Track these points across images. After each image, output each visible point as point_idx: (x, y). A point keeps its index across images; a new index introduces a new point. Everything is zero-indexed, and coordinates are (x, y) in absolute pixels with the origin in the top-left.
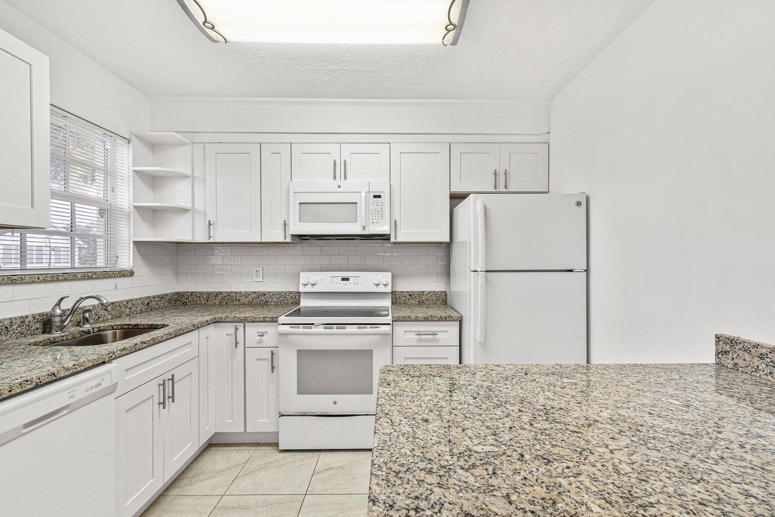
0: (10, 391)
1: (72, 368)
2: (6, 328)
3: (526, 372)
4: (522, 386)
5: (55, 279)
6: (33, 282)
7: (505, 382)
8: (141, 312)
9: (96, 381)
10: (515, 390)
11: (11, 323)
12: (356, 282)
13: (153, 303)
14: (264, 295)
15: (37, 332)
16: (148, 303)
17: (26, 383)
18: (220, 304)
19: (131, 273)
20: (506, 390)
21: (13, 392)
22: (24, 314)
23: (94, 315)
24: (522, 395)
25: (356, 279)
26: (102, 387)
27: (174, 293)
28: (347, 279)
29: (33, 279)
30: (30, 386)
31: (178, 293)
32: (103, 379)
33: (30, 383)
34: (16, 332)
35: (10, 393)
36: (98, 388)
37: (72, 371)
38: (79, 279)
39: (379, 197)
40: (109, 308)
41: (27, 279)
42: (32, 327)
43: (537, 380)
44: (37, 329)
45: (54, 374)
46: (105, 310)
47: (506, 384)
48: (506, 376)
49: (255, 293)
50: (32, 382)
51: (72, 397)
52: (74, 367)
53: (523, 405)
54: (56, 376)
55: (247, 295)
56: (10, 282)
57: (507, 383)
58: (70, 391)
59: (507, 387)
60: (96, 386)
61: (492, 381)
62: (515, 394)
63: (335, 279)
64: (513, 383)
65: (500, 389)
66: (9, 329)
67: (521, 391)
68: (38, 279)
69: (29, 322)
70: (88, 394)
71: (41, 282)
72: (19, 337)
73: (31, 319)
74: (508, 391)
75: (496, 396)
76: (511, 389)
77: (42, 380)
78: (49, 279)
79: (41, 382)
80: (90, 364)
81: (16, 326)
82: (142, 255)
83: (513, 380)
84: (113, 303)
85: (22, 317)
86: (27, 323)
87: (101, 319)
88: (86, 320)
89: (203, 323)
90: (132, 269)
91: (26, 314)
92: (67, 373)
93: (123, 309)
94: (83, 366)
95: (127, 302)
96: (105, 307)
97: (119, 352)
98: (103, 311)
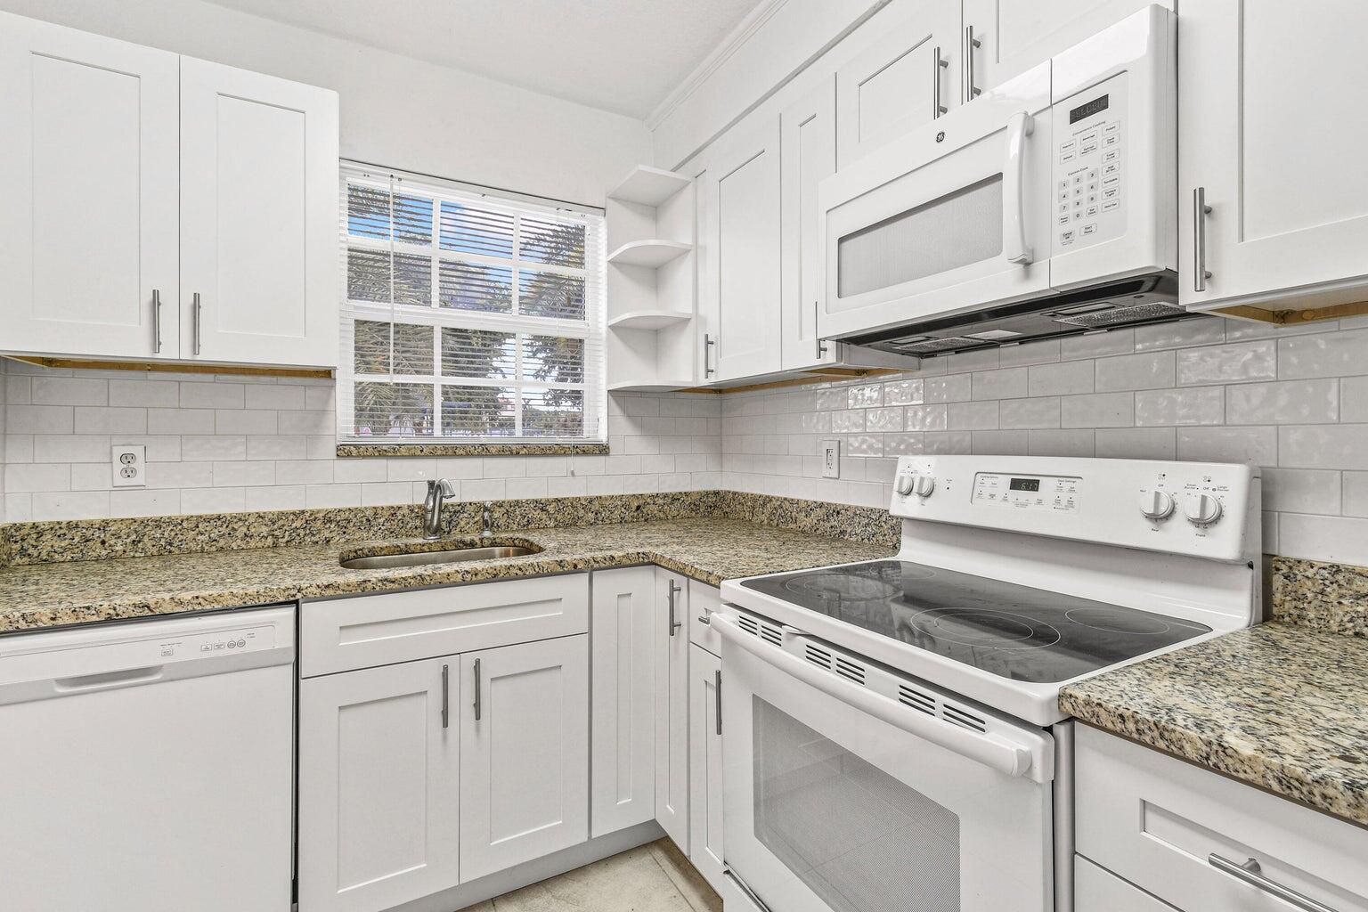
0: (53, 619)
1: (189, 602)
2: (368, 520)
6: (413, 456)
8: (622, 521)
9: (236, 636)
11: (376, 514)
12: (1065, 497)
13: (652, 507)
14: (838, 513)
15: (415, 532)
16: (638, 508)
17: (86, 611)
18: (769, 524)
19: (603, 450)
21: (60, 622)
22: (396, 504)
23: (519, 517)
25: (1066, 485)
26: (247, 649)
27: (707, 493)
28: (1032, 485)
29: (413, 451)
30: (95, 618)
31: (716, 493)
32: (251, 636)
33: (94, 612)
34: (383, 528)
35: (54, 622)
36: (236, 651)
37: (190, 608)
38: (493, 456)
39: (1101, 104)
40: (551, 509)
41: (403, 450)
42: (407, 524)
45: (148, 607)
46: (542, 510)
49: (821, 505)
50: (98, 612)
51: (166, 654)
52: (196, 601)
54: (152, 611)
55: (809, 508)
56: (377, 454)
58: (163, 642)
60: (231, 645)
63: (988, 481)
66: (372, 523)
68: (422, 451)
69: (404, 516)
70: (206, 655)
71: (426, 457)
72: (387, 537)
73: (406, 511)
77: (120, 612)
78: (439, 452)
79: (117, 615)
80: (238, 602)
81: (383, 520)
82: (630, 417)
84: (558, 500)
85: (393, 507)
86: (400, 517)
87: (533, 525)
88: (485, 523)
89: (598, 562)
90: (604, 442)
91: (399, 504)
92: (177, 609)
93: (581, 513)
94: (218, 602)
95: (591, 501)
96: (541, 505)
97: (313, 589)
98: (538, 512)
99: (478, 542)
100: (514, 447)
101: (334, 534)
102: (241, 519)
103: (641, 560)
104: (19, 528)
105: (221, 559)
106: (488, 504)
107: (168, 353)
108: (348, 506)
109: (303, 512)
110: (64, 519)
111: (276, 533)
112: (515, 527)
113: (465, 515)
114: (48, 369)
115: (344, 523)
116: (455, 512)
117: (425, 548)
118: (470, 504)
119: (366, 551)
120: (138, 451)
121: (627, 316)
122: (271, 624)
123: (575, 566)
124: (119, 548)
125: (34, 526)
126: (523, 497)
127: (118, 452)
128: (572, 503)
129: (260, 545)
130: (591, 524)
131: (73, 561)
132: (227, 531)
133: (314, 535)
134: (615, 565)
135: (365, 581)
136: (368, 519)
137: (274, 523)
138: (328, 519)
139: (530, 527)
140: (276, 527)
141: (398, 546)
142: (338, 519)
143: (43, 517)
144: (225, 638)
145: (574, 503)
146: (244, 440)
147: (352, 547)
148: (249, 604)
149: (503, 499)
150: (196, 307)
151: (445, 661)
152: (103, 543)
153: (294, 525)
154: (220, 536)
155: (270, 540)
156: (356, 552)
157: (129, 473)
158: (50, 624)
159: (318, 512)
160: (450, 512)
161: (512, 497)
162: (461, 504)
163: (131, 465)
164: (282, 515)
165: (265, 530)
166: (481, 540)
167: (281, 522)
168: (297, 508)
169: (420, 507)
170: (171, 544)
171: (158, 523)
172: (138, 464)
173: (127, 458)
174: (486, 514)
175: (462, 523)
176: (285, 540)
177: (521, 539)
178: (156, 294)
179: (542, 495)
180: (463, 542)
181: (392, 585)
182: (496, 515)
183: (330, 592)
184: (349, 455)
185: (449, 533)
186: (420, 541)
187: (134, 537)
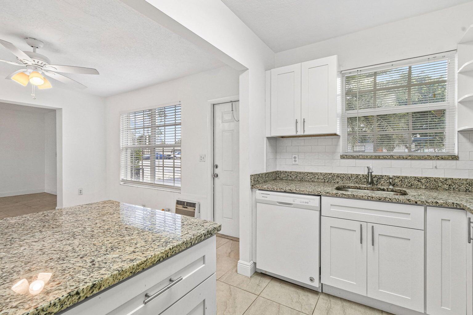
3: (94, 264)
4: (95, 247)
5: (377, 158)
6: (364, 159)
7: (112, 245)
8: (467, 191)
10: (100, 241)
11: (352, 176)
19: (455, 158)
20: (108, 239)
23: (407, 183)
24: (94, 240)
26: (309, 204)
29: (364, 157)
32: (310, 201)
33: (283, 190)
34: (354, 180)
36: (306, 204)
37: (298, 192)
38: (395, 159)
40: (423, 181)
41: (361, 157)
42: (362, 180)
43: (79, 259)
44: (365, 182)
45: (291, 190)
46: (418, 181)
47: (110, 243)
48: (115, 251)
51: (294, 201)
53: (92, 234)
56: (352, 158)
57: (110, 245)
58: (294, 199)
59: (108, 242)
61: (124, 242)
62: (99, 239)
64: (105, 247)
65: (113, 238)
66: (351, 179)
67: (95, 242)
68: (367, 157)
69: (361, 178)
71: (368, 159)
72: (354, 183)
73: (361, 176)
74: (105, 239)
75: (113, 233)
76: (104, 241)
78: (373, 158)
79: (286, 191)
80: (307, 193)
81: (354, 178)
83: (105, 249)
84: (427, 178)
85: (357, 175)
86: (359, 178)
87: (414, 187)
88: (390, 183)
89: (428, 203)
90: (456, 155)
91: (359, 174)
92: (296, 192)
93: (440, 184)
94: (304, 192)
95: (446, 180)
96: (419, 180)
97: (324, 193)
98: (416, 181)
99: (386, 189)
100: (405, 156)
101: (339, 181)
102: (317, 174)
103: (455, 206)
104: (278, 171)
105: (311, 183)
106: (391, 176)
107: (299, 133)
108: (344, 173)
109: (331, 173)
110: (285, 170)
111: (325, 178)
112: (405, 186)
113: (383, 179)
114: (282, 139)
115: (342, 178)
116: (379, 178)
117: (366, 188)
118: (385, 176)
119: (347, 187)
120: (297, 156)
121: (466, 96)
122: (314, 200)
123: (416, 203)
124: (293, 178)
125: (280, 171)
126: (409, 175)
127: (293, 156)
128: (435, 180)
129: (321, 181)
130: (446, 190)
131: (286, 180)
132: (314, 177)
133: (334, 180)
134: (437, 205)
135: (337, 193)
136: (349, 177)
137: (324, 176)
138: (338, 176)
139: (412, 187)
140: (325, 177)
141: (357, 187)
142: (341, 176)
143: (282, 170)
144: (305, 201)
145: (436, 180)
146: (318, 153)
147: (343, 185)
148: (310, 194)
149: (400, 175)
150: (304, 122)
151: (362, 223)
152: (291, 176)
153: (329, 177)
154: (312, 178)
155: (323, 180)
156: (344, 186)
157: (295, 161)
158: (276, 190)
159: (335, 174)
160: (377, 178)
161: (404, 175)
162: (381, 176)
163: (296, 159)
164: (326, 174)
165: (322, 177)
166: (387, 189)
167: (326, 176)
168: (330, 172)
169: (366, 175)
170: (302, 178)
171: (300, 173)
172: (297, 159)
173: (295, 158)
174: (391, 180)
175: (382, 182)
176: (327, 181)
177: (404, 191)
178: (296, 120)
179: (419, 175)
180: (380, 189)
181: (345, 196)
182: (396, 181)
183: (328, 194)
184: (344, 158)
185: (377, 185)
186: (365, 186)
187: (296, 176)
